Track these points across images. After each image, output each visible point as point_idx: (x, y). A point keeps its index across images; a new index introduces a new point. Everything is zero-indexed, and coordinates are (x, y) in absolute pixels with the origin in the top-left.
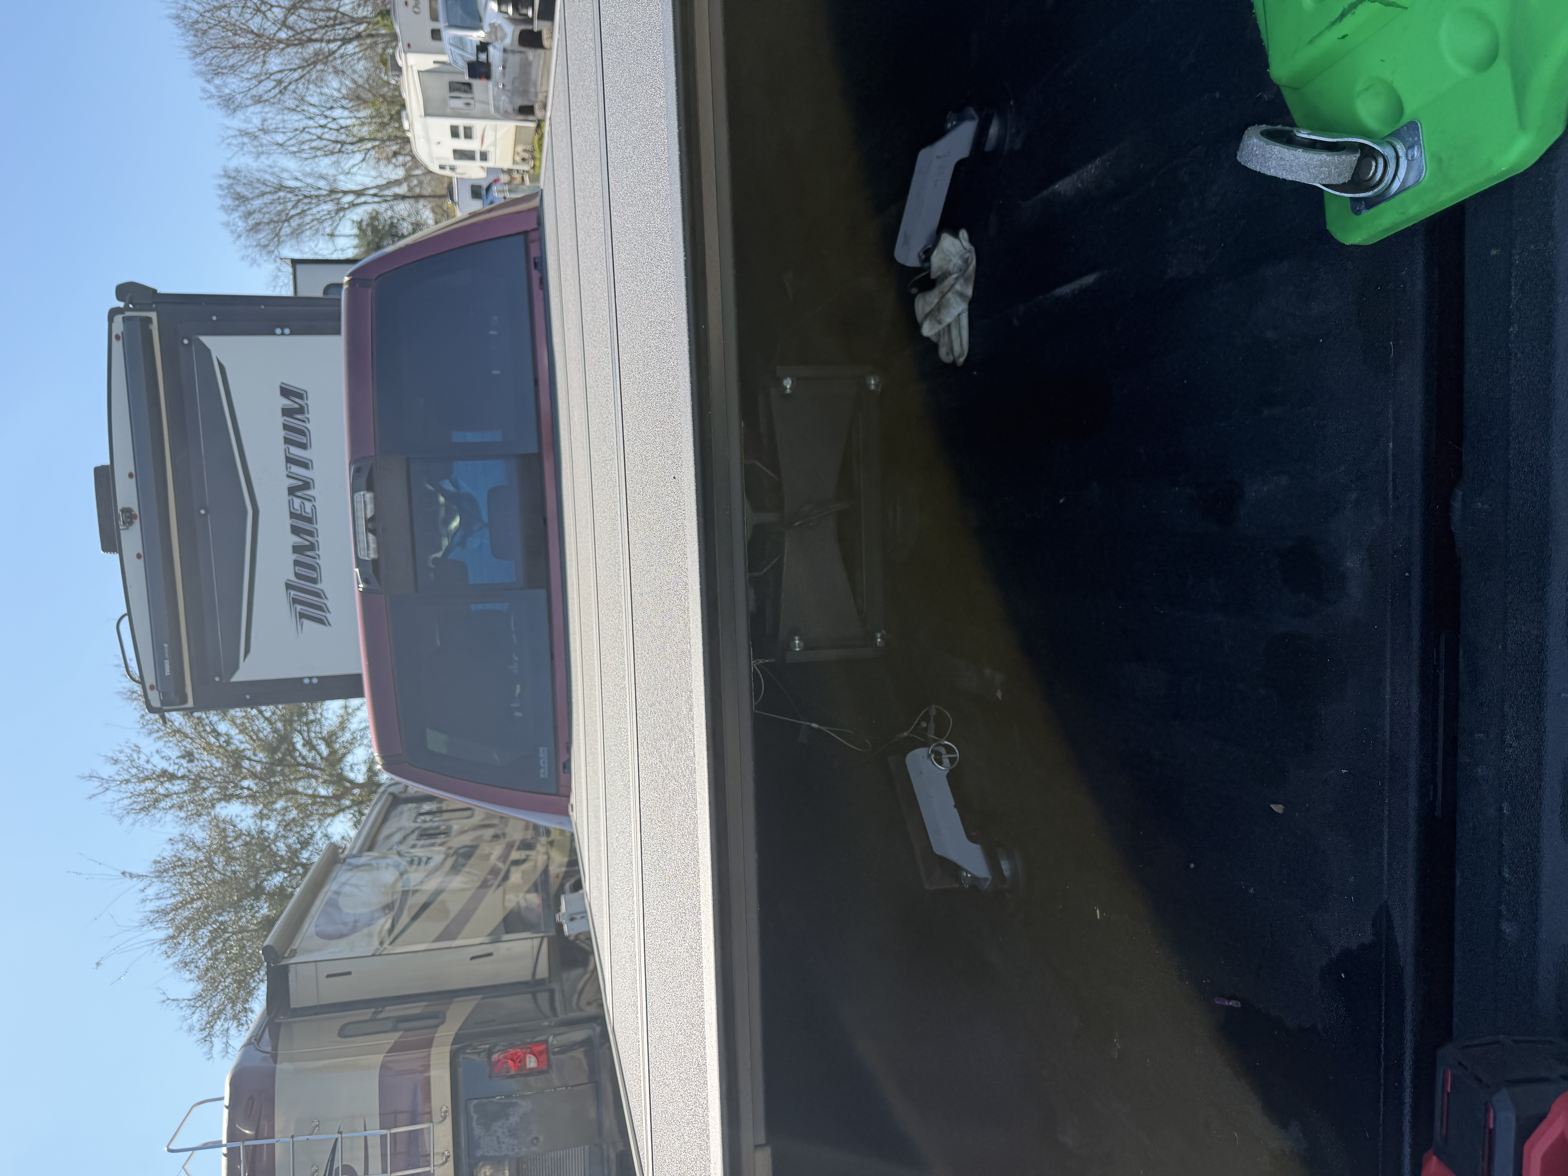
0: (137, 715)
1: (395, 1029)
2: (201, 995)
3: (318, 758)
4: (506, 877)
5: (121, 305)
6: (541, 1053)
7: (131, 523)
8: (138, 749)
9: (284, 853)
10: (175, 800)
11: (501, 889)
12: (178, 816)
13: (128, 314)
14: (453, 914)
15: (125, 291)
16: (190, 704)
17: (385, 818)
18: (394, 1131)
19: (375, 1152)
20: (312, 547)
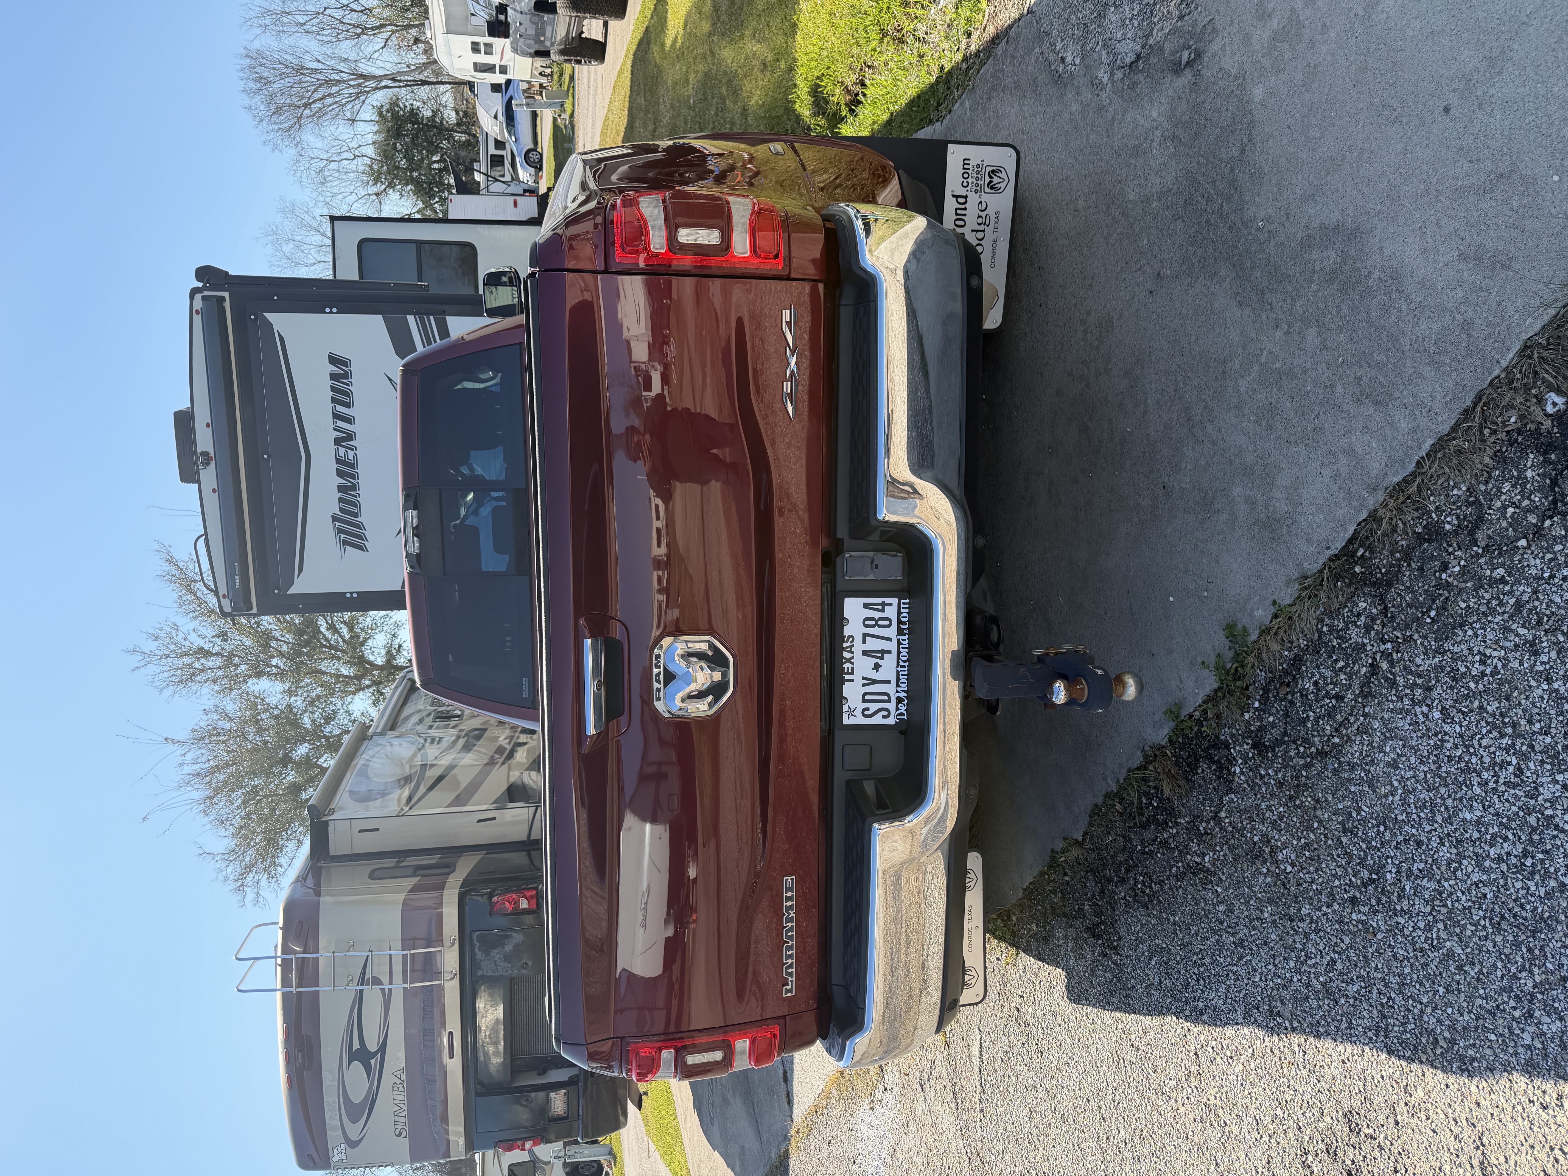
0: (175, 596)
1: (414, 875)
2: (234, 850)
3: (340, 640)
4: (511, 755)
5: (200, 285)
6: (532, 897)
7: (208, 464)
8: (176, 627)
9: (308, 726)
10: (210, 674)
11: (506, 766)
12: (212, 690)
13: (206, 293)
14: (463, 787)
15: (203, 273)
16: (255, 610)
17: (405, 701)
18: (412, 952)
19: (398, 968)
20: (354, 487)
